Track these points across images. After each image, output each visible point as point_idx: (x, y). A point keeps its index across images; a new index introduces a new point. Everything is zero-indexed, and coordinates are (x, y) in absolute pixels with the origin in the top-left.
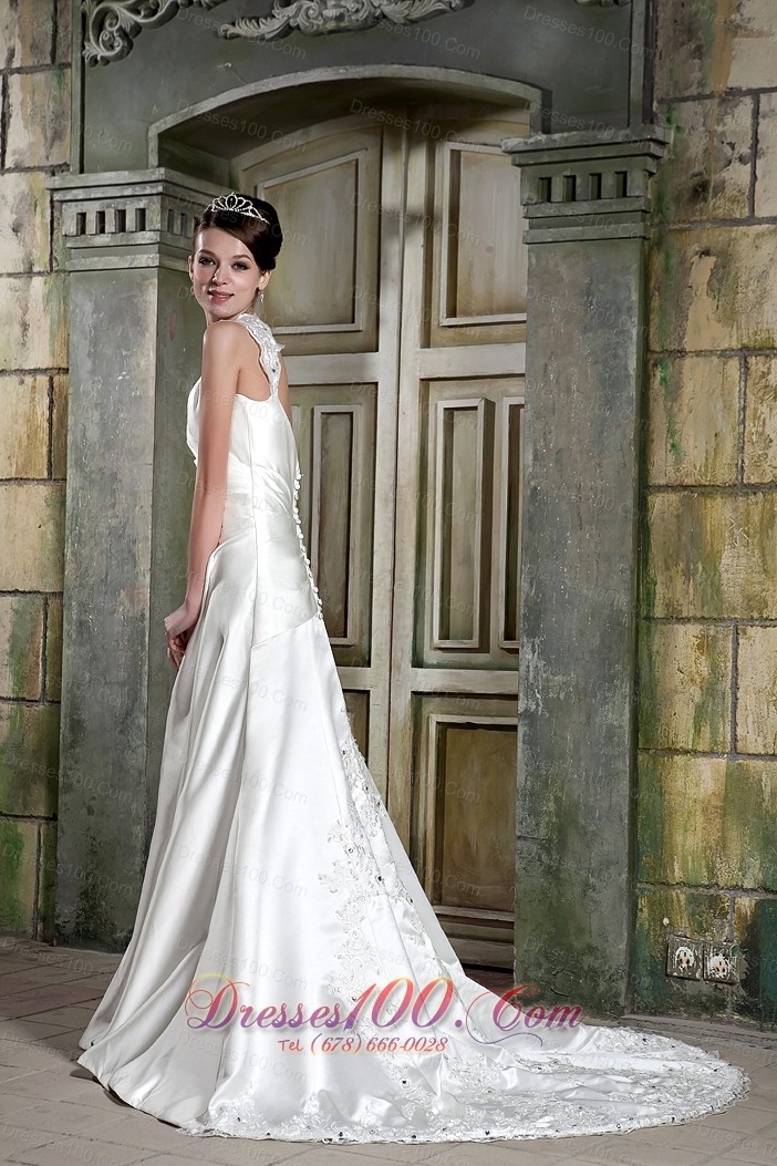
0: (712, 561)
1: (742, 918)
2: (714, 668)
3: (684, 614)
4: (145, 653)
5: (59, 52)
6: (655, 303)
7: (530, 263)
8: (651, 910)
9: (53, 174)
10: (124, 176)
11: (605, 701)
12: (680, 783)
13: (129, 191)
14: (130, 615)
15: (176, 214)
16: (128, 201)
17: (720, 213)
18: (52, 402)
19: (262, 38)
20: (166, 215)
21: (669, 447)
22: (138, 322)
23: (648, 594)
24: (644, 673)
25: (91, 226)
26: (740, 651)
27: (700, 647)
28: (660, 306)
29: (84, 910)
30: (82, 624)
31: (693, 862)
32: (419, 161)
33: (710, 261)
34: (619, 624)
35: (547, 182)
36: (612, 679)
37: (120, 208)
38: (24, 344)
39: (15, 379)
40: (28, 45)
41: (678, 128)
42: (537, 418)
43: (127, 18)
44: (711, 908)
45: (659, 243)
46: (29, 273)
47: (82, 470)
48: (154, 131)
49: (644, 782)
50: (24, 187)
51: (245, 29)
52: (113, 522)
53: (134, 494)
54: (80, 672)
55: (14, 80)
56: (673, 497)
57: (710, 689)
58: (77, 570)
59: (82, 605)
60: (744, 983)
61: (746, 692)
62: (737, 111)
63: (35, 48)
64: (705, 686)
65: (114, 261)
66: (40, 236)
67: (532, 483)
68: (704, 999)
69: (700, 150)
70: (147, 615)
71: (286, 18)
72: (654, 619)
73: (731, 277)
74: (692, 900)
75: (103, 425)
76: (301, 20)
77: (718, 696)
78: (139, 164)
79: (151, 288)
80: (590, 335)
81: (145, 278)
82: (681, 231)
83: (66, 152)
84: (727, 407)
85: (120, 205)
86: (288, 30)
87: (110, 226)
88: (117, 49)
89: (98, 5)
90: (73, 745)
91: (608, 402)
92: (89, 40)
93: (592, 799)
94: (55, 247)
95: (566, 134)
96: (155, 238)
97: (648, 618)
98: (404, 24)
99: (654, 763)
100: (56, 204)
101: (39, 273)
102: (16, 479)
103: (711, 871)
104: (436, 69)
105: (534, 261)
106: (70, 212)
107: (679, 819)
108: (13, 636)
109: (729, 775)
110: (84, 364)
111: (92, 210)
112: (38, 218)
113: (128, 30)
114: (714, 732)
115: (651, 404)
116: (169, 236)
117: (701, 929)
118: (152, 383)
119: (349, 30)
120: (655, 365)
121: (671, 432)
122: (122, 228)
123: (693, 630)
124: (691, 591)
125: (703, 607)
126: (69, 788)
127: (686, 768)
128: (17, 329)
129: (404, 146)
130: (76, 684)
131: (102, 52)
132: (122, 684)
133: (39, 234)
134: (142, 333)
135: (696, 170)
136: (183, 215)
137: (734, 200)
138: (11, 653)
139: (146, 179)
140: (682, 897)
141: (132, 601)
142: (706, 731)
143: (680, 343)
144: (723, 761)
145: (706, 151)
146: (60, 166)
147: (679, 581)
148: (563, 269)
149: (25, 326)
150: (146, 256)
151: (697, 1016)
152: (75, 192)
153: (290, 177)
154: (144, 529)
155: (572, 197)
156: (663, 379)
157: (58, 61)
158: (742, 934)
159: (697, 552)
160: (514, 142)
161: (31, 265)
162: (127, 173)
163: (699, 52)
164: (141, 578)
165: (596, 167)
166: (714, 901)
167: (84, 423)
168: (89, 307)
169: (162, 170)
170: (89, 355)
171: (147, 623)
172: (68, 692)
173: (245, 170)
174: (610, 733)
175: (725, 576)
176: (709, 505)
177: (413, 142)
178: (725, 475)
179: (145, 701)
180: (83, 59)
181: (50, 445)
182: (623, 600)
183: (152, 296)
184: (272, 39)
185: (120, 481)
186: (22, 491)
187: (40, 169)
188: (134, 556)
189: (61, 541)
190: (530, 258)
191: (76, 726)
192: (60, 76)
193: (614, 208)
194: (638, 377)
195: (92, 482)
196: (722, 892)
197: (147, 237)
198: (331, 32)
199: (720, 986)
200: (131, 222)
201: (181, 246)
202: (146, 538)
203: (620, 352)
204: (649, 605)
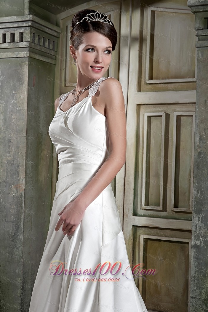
4: (23, 211)
7: (198, 56)
10: (14, 18)
13: (16, 25)
14: (17, 195)
15: (36, 35)
16: (16, 29)
20: (32, 35)
22: (20, 80)
25: (0, 40)
32: (137, 15)
37: (12, 32)
42: (201, 122)
48: (27, 0)
52: (9, 158)
53: (18, 148)
65: (9, 54)
67: (199, 150)
70: (23, 195)
75: (5, 120)
78: (20, 13)
79: (25, 66)
81: (22, 62)
87: (8, 40)
96: (27, 45)
105: (200, 55)
116: (33, 44)
118: (26, 105)
122: (13, 40)
129: (130, 9)
132: (13, 222)
134: (22, 85)
136: (38, 36)
139: (24, 20)
141: (17, 190)
150: (23, 53)
154: (22, 161)
162: (15, 17)
164: (21, 181)
169: (31, 16)
171: (23, 199)
173: (62, 19)
177: (134, 8)
179: (22, 229)
183: (26, 69)
185: (12, 142)
188: (18, 172)
190: (198, 54)
197: (24, 44)
200: (17, 38)
201: (38, 49)
202: (23, 165)
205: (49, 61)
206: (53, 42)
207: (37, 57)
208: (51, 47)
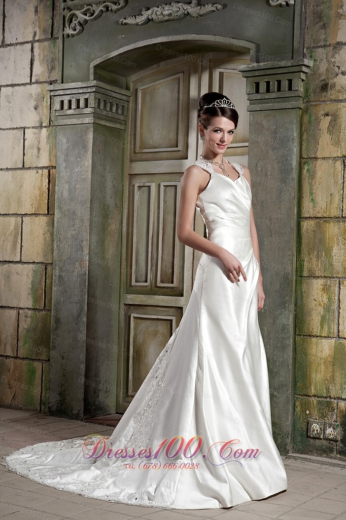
0: (328, 252)
1: (341, 411)
2: (329, 299)
3: (317, 275)
4: (87, 290)
5: (54, 33)
6: (305, 137)
7: (250, 119)
8: (301, 407)
9: (51, 84)
10: (79, 84)
11: (281, 313)
12: (314, 350)
13: (81, 91)
14: (80, 273)
15: (101, 101)
16: (81, 95)
17: (333, 97)
18: (49, 181)
19: (137, 24)
20: (97, 101)
21: (310, 200)
22: (85, 147)
23: (301, 266)
24: (299, 301)
25: (66, 106)
26: (341, 292)
27: (323, 289)
28: (307, 138)
29: (60, 401)
30: (60, 277)
31: (320, 386)
32: (206, 76)
33: (329, 118)
34: (288, 279)
35: (257, 84)
36: (284, 303)
37: (78, 98)
38: (38, 157)
39: (34, 171)
40: (42, 30)
41: (315, 60)
43: (81, 17)
44: (327, 407)
45: (306, 111)
46: (41, 127)
47: (61, 210)
48: (92, 65)
49: (299, 349)
50: (39, 90)
51: (130, 21)
52: (74, 233)
53: (82, 220)
54: (60, 297)
55: (36, 45)
56: (312, 223)
57: (328, 309)
58: (58, 253)
59: (60, 268)
60: (342, 441)
61: (343, 310)
62: (341, 52)
63: (44, 31)
64: (325, 306)
65: (75, 121)
66: (46, 111)
68: (324, 447)
69: (325, 70)
70: (87, 273)
71: (147, 16)
72: (303, 277)
73: (338, 125)
74: (319, 403)
75: (70, 190)
76: (154, 16)
77: (330, 312)
78: (86, 79)
79: (90, 132)
80: (276, 151)
81: (88, 128)
82: (316, 105)
83: (56, 75)
84: (336, 182)
85: (78, 97)
86: (149, 20)
87: (74, 106)
88: (78, 31)
89: (70, 12)
90: (56, 329)
91: (284, 181)
92: (66, 27)
93: (276, 357)
94: (51, 115)
95: (265, 63)
96: (92, 111)
97: (301, 277)
98: (197, 17)
99: (303, 341)
100: (52, 97)
101: (45, 127)
102: (35, 214)
103: (328, 390)
104: (210, 36)
105: (252, 119)
106: (57, 100)
107: (314, 367)
108: (33, 281)
109: (336, 347)
110: (62, 165)
111: (66, 99)
112: (45, 104)
113: (82, 23)
114: (329, 328)
115: (303, 181)
116: (98, 110)
117: (323, 416)
118: (90, 172)
119: (174, 20)
120: (304, 164)
121: (311, 194)
122: (78, 107)
123: (321, 282)
124: (320, 265)
125: (325, 271)
126: (54, 348)
127: (317, 344)
128: (36, 150)
130: (58, 303)
131: (71, 32)
132: (77, 303)
133: (45, 110)
134: (86, 152)
135: (323, 78)
136: (104, 101)
137: (339, 91)
138: (32, 289)
139: (88, 86)
140: (315, 402)
141: (81, 267)
142: (326, 327)
143: (315, 154)
144: (333, 341)
145: (327, 70)
146: (54, 81)
147: (314, 260)
148: (264, 122)
149: (39, 149)
150: (88, 119)
151: (321, 455)
152: (59, 91)
153: (151, 84)
154: (86, 235)
155: (268, 91)
156: (308, 170)
157: (54, 36)
158: (341, 419)
159: (322, 247)
160: (243, 67)
161: (42, 123)
162: (80, 83)
163: (324, 27)
164: (85, 257)
165: (279, 77)
166: (329, 404)
167: (62, 189)
168: (64, 141)
169: (95, 82)
170: (64, 161)
171: (87, 276)
172: (54, 305)
173: (133, 82)
174: (284, 328)
175: (334, 258)
176: (328, 226)
177: (203, 69)
178: (335, 212)
179: (86, 311)
180: (63, 35)
181: (49, 199)
182: (290, 268)
183: (91, 136)
184: (142, 25)
185: (77, 215)
186: (37, 220)
187: (46, 82)
188: (82, 247)
189: (53, 241)
190: (250, 117)
191: (58, 321)
192: (54, 43)
193: (287, 96)
194: (297, 169)
195: (65, 215)
196: (332, 400)
197: (89, 110)
198: (167, 21)
199: (331, 442)
200: (82, 104)
201: (104, 114)
202: (87, 240)
203: (289, 158)
204: (301, 271)
205: (118, 126)
206: (122, 106)
207: (103, 123)
208: (120, 111)
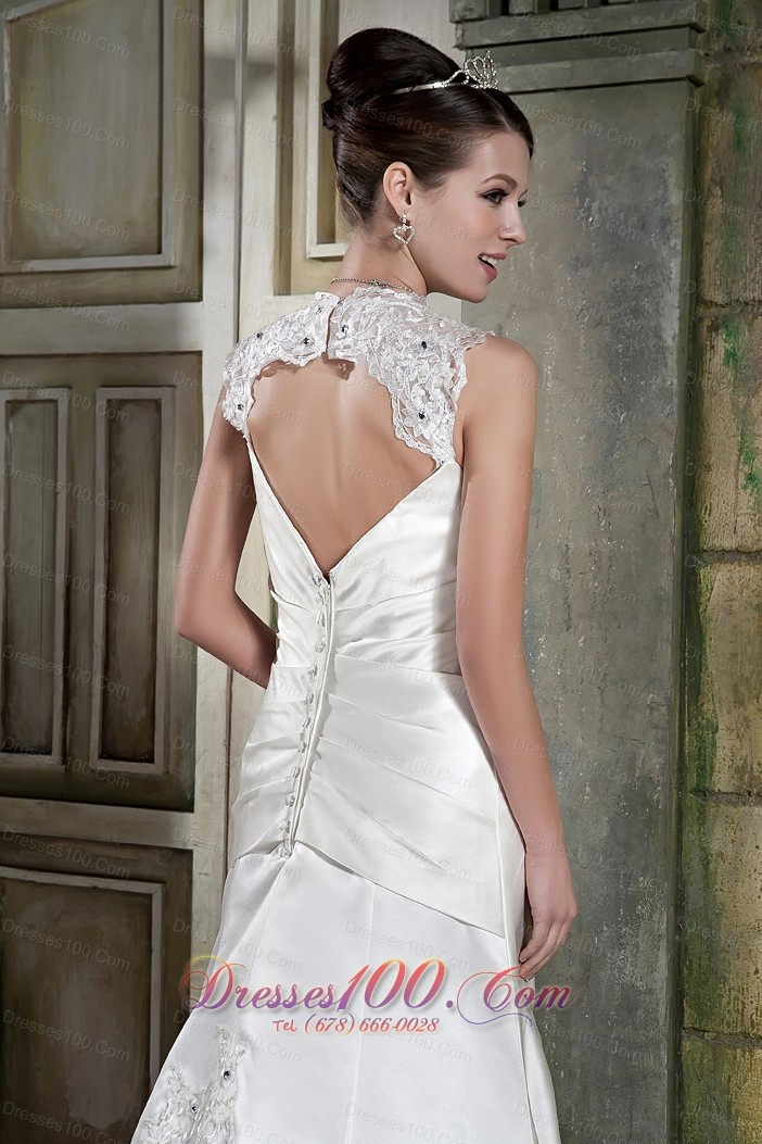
6: (715, 207)
11: (618, 943)
21: (742, 479)
23: (701, 747)
24: (693, 892)
28: (723, 215)
34: (647, 803)
36: (632, 902)
45: (722, 92)
49: (694, 1090)
72: (712, 793)
80: (588, 272)
93: (594, 1119)
97: (703, 792)
99: (715, 1058)
115: (707, 399)
120: (714, 328)
121: (746, 454)
156: (731, 356)
174: (630, 1001)
182: (655, 761)
193: (636, 23)
194: (681, 350)
203: (647, 304)
204: (703, 768)
